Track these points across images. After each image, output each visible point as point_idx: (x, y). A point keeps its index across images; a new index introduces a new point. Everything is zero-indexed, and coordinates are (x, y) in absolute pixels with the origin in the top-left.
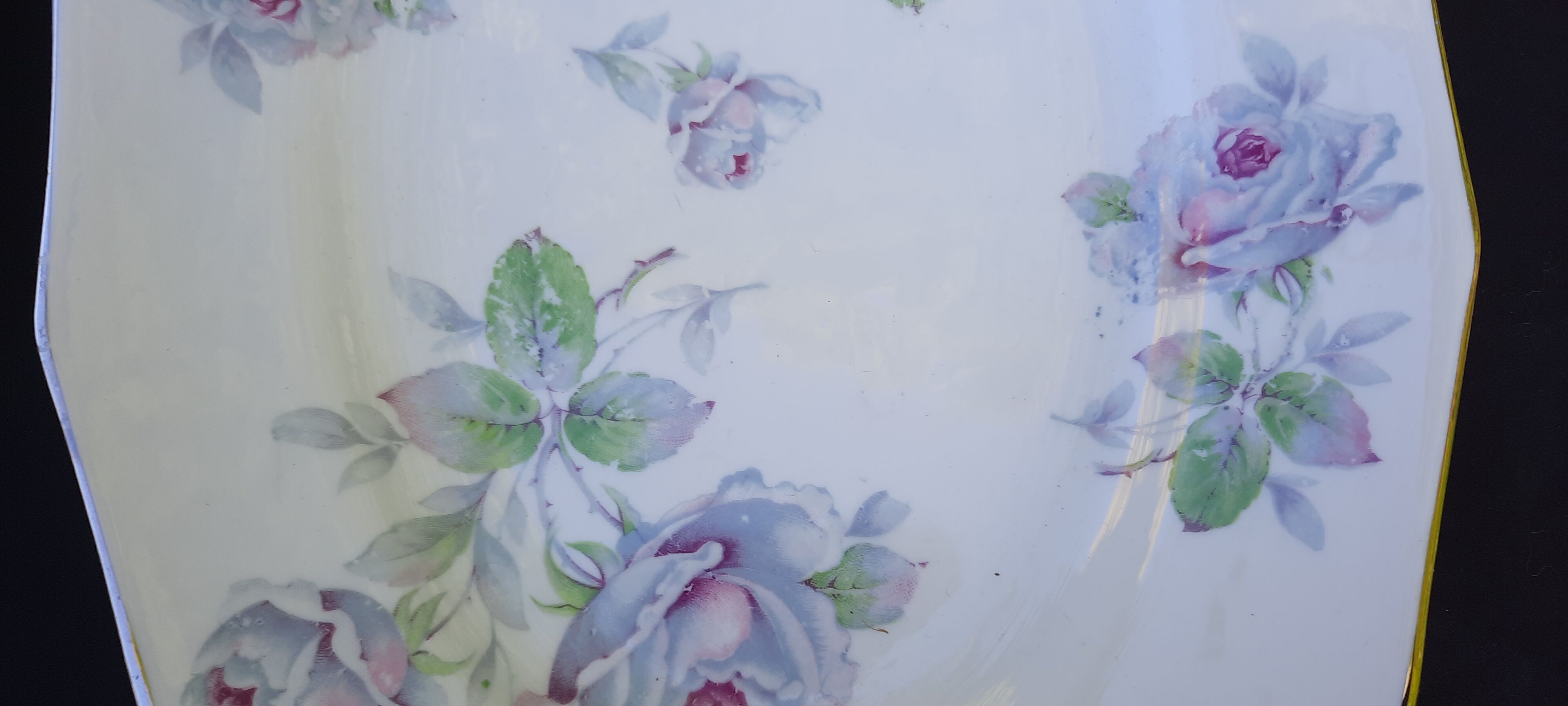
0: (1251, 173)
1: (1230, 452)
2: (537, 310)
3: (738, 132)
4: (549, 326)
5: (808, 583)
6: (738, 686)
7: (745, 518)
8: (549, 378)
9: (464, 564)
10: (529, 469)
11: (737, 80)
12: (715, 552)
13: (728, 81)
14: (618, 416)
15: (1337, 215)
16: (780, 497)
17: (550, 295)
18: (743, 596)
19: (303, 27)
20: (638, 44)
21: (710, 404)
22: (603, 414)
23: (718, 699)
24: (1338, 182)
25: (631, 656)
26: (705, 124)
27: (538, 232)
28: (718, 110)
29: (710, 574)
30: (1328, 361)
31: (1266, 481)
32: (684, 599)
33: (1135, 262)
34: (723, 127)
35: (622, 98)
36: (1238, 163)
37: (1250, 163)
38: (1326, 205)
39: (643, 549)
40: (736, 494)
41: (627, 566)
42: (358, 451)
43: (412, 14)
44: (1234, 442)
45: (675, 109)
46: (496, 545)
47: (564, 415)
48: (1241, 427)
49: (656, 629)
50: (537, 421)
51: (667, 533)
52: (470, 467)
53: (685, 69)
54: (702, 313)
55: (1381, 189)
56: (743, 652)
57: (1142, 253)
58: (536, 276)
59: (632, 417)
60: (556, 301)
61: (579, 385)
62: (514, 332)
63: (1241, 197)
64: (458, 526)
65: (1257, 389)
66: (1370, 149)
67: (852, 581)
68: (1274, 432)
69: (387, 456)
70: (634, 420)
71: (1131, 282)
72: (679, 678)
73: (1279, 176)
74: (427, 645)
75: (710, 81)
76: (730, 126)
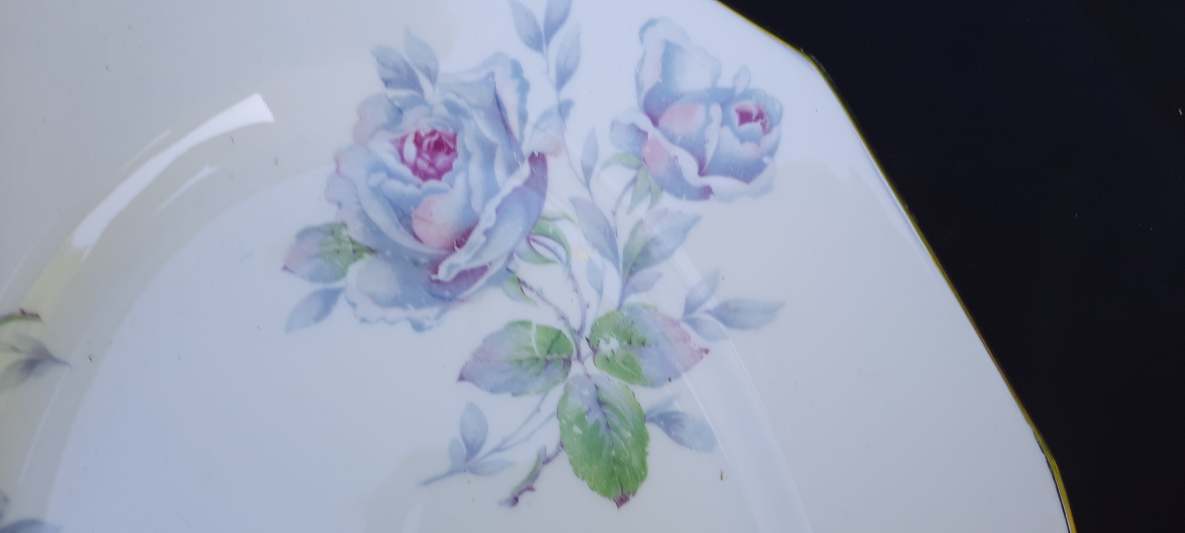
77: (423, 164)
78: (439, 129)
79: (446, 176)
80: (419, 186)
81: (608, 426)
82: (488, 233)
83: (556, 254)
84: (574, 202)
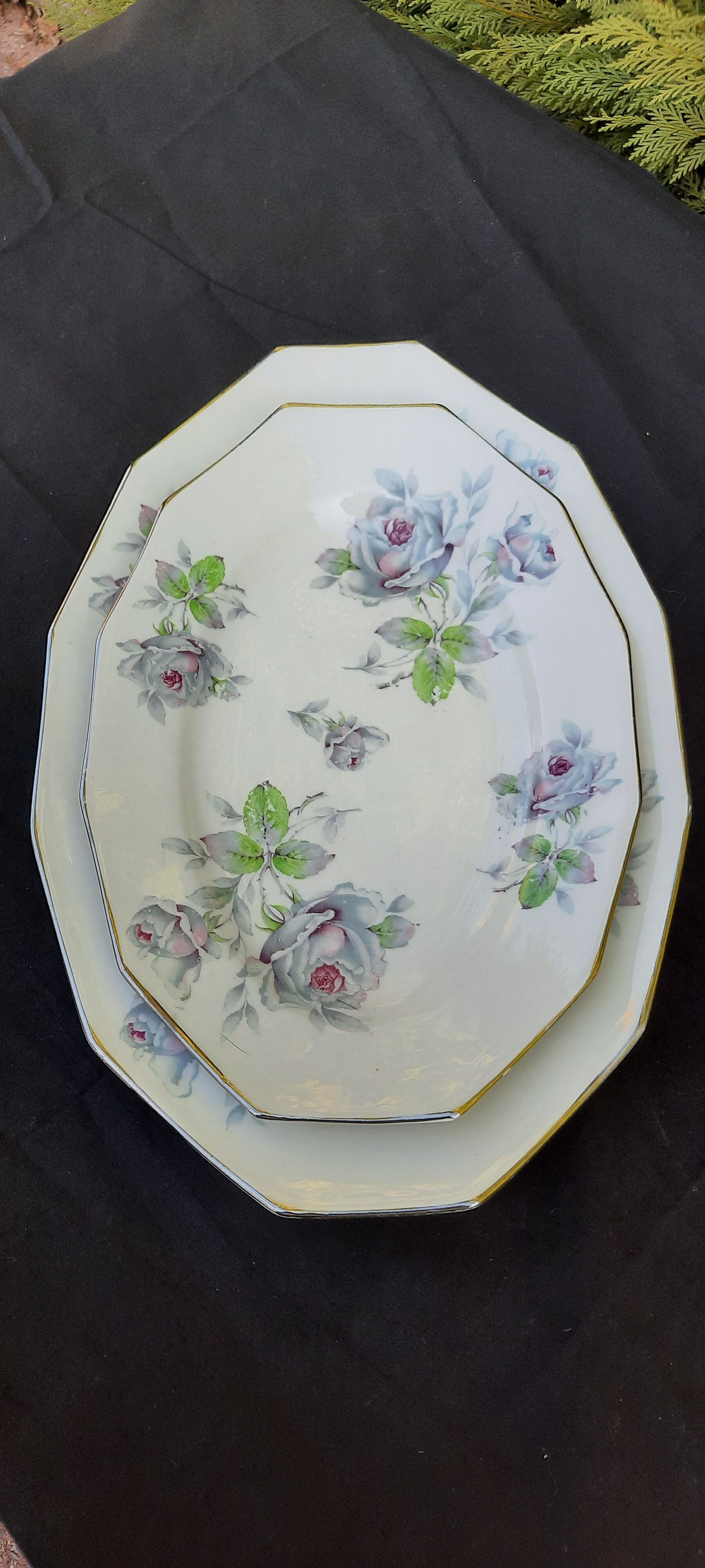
0: (561, 774)
1: (543, 880)
2: (265, 813)
3: (354, 748)
4: (269, 819)
5: (369, 929)
6: (337, 967)
7: (345, 902)
8: (267, 840)
9: (229, 907)
10: (256, 875)
11: (355, 728)
12: (332, 914)
13: (351, 728)
14: (295, 857)
15: (592, 790)
16: (360, 895)
17: (271, 807)
18: (342, 932)
19: (183, 694)
20: (315, 711)
21: (334, 856)
22: (289, 856)
23: (328, 971)
24: (593, 778)
25: (294, 951)
26: (340, 745)
27: (268, 782)
28: (347, 739)
29: (329, 922)
30: (582, 845)
31: (555, 889)
32: (317, 931)
33: (516, 809)
34: (348, 746)
35: (306, 732)
36: (556, 770)
37: (561, 770)
38: (587, 786)
39: (301, 910)
40: (342, 892)
41: (294, 916)
42: (192, 857)
43: (223, 692)
44: (545, 876)
45: (328, 737)
46: (242, 902)
47: (273, 855)
48: (548, 870)
49: (305, 941)
50: (262, 857)
51: (312, 905)
52: (234, 872)
53: (334, 722)
54: (334, 819)
55: (608, 781)
56: (339, 953)
57: (519, 806)
58: (266, 799)
59: (301, 858)
60: (273, 810)
61: (280, 844)
62: (255, 821)
63: (556, 783)
64: (228, 893)
65: (555, 856)
66: (606, 765)
67: (388, 929)
68: (560, 871)
69: (203, 862)
70: (302, 859)
71: (514, 817)
72: (313, 960)
73: (571, 775)
74: (215, 931)
75: (344, 727)
76: (350, 746)
77: (394, 536)
78: (407, 521)
79: (403, 545)
80: (390, 546)
81: (437, 673)
82: (412, 575)
83: (442, 594)
84: (459, 572)
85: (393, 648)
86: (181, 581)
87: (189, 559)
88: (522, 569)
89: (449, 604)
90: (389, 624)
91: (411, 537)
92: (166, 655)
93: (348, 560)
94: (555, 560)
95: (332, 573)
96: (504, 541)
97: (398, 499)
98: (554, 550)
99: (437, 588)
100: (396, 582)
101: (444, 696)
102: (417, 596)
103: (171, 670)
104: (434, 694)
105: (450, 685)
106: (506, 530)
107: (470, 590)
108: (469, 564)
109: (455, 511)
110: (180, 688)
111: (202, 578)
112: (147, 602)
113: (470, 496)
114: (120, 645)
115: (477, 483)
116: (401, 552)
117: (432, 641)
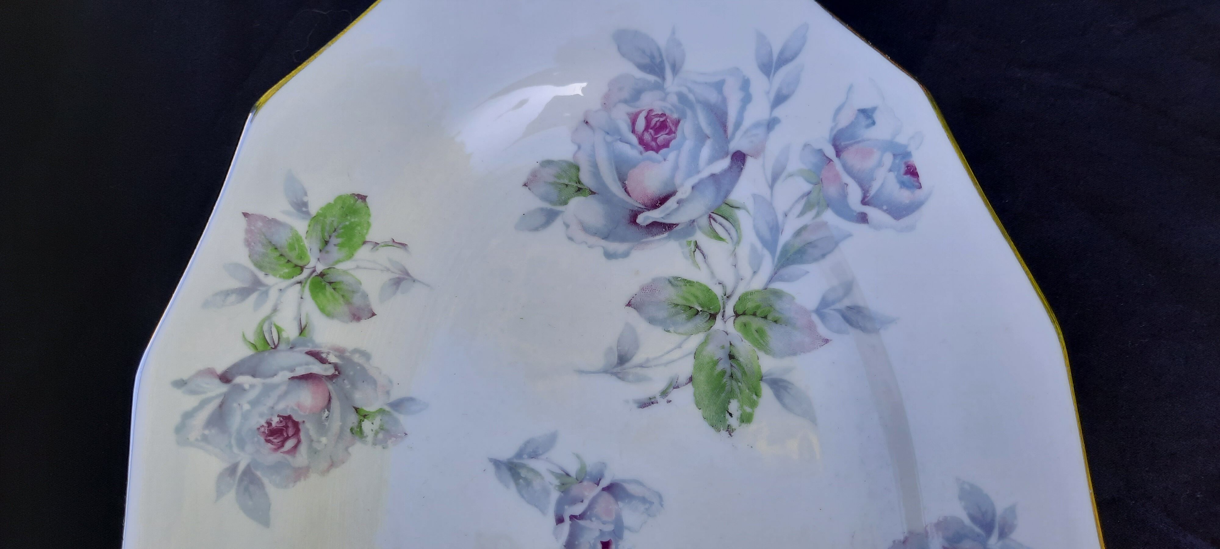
3: (604, 523)
11: (604, 483)
13: (598, 484)
19: (302, 457)
20: (534, 455)
26: (582, 517)
28: (591, 506)
34: (594, 519)
35: (523, 496)
43: (376, 433)
45: (560, 504)
53: (568, 475)
75: (585, 483)
76: (598, 518)
85: (657, 332)
86: (292, 247)
87: (305, 204)
88: (865, 202)
89: (744, 251)
90: (649, 289)
91: (674, 138)
92: (268, 390)
93: (575, 179)
94: (920, 187)
95: (552, 202)
96: (830, 152)
97: (652, 78)
98: (919, 171)
99: (721, 224)
100: (656, 215)
101: (746, 419)
102: (689, 239)
103: (279, 416)
104: (731, 415)
105: (754, 397)
106: (835, 132)
107: (776, 229)
108: (772, 187)
109: (747, 99)
110: (296, 447)
111: (330, 237)
112: (227, 293)
113: (771, 76)
114: (180, 384)
115: (782, 53)
116: (659, 162)
117: (719, 317)
